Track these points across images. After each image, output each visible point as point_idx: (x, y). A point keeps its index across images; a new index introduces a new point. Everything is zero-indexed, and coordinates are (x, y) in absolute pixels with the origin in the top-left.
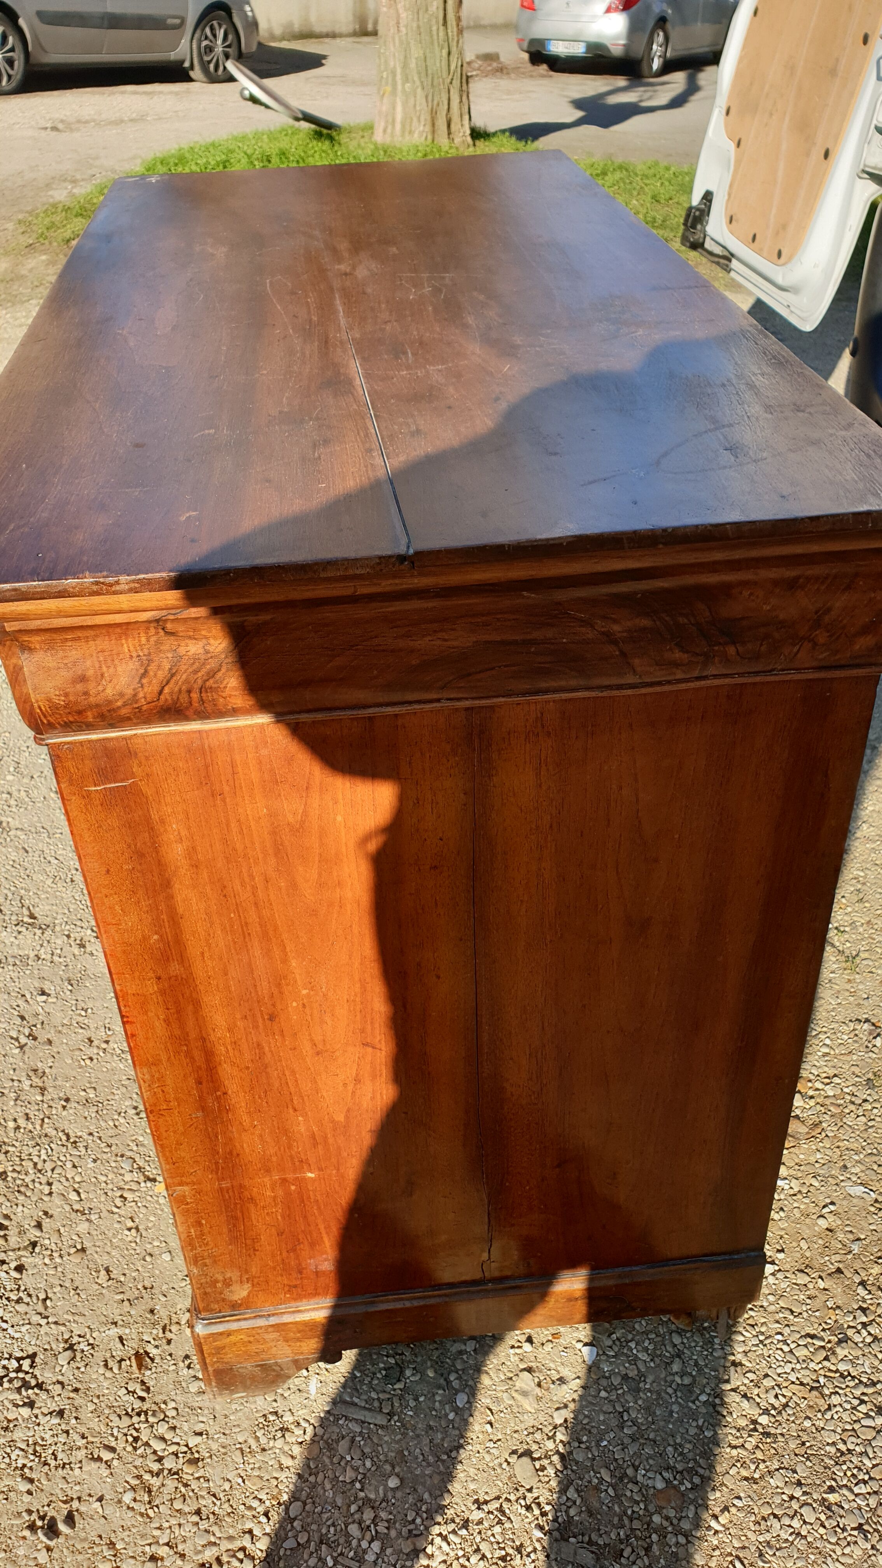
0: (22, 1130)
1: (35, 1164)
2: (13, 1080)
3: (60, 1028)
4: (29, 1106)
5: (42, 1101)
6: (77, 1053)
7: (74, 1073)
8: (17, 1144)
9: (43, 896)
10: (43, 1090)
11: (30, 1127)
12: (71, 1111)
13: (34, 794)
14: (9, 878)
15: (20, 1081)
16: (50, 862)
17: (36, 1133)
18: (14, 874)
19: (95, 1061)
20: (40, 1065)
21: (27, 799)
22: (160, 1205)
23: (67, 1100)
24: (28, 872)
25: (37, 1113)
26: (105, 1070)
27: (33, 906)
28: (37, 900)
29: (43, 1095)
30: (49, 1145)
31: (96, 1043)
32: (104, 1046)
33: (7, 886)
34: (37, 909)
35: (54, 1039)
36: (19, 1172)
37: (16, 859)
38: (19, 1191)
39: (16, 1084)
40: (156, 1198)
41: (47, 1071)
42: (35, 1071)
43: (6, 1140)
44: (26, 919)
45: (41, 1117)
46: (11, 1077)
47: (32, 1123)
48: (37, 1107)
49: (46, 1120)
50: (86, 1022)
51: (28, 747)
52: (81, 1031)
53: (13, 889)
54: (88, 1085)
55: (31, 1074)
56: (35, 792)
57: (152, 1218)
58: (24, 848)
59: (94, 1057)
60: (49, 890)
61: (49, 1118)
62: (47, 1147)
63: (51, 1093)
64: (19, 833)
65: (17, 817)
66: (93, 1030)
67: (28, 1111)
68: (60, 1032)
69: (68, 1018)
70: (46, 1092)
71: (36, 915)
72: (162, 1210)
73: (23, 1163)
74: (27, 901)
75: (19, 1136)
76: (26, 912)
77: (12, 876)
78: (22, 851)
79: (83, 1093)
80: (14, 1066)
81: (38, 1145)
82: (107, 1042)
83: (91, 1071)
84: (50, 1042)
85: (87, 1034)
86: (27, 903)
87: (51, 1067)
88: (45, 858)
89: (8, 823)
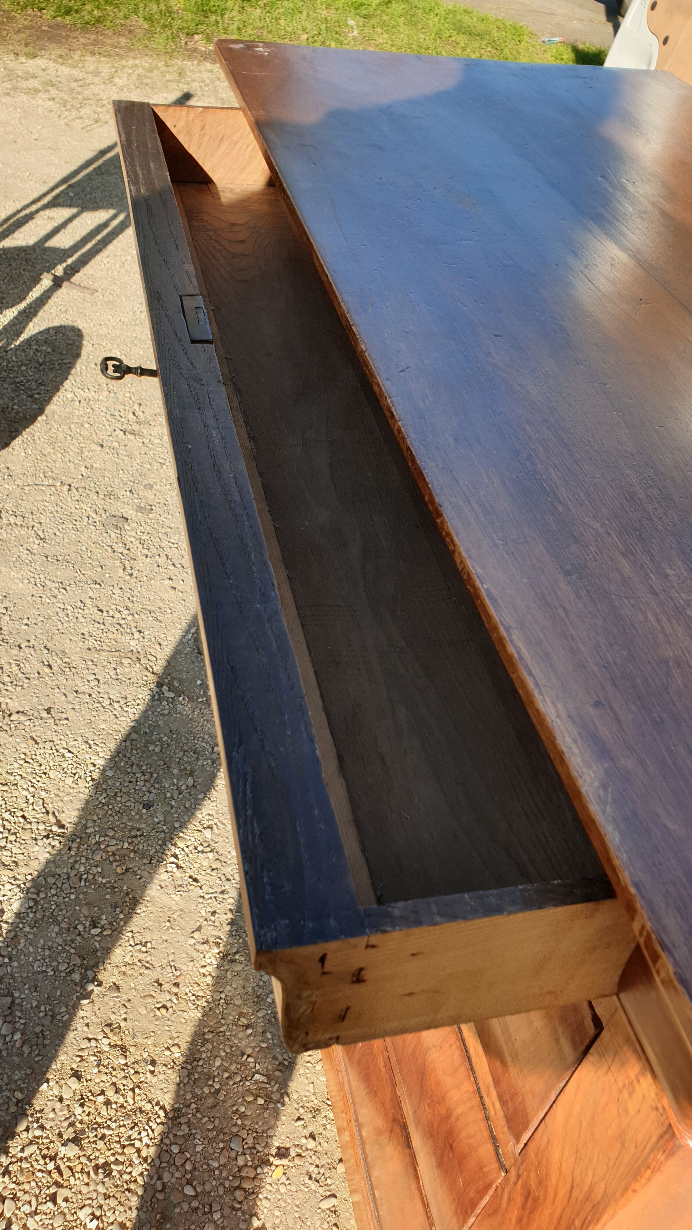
0: (114, 1106)
1: (139, 1151)
2: (89, 1040)
3: (123, 969)
4: (114, 1073)
5: (126, 1064)
6: (150, 1000)
7: (151, 1027)
8: (114, 1125)
9: (65, 799)
10: (124, 1049)
11: (121, 1100)
12: (161, 1077)
13: (27, 668)
14: (24, 775)
15: (97, 1040)
16: (63, 756)
17: (129, 1107)
18: (29, 770)
19: (171, 1010)
20: (113, 1017)
21: (20, 675)
22: (282, 1194)
23: (153, 1063)
24: (43, 767)
25: (125, 1082)
26: (183, 1021)
27: (59, 812)
28: (60, 804)
29: (126, 1057)
30: (148, 1125)
31: (166, 987)
32: (175, 990)
33: (25, 786)
34: (63, 815)
35: (120, 983)
36: (122, 1163)
37: (27, 751)
38: (128, 1190)
39: (93, 1043)
40: (276, 1187)
41: (123, 1024)
42: (109, 1025)
43: (99, 1120)
44: (55, 829)
45: (131, 1086)
46: (85, 1035)
47: (123, 1095)
48: (123, 1074)
49: (137, 1091)
50: (148, 959)
51: (6, 608)
52: (146, 972)
53: (32, 789)
54: (170, 1042)
55: (107, 1030)
56: (27, 666)
57: (277, 1213)
58: (32, 738)
59: (169, 1004)
60: (71, 791)
61: (139, 1087)
62: (147, 1127)
63: (134, 1054)
64: (22, 718)
65: (15, 697)
66: (159, 969)
67: (114, 1080)
68: (124, 973)
69: (128, 956)
70: (128, 1054)
71: (64, 822)
72: (285, 1201)
73: (126, 1151)
74: (50, 805)
75: (112, 1112)
76: (53, 820)
77: (27, 773)
78: (32, 742)
79: (167, 1053)
80: (87, 1021)
81: (136, 1124)
82: (177, 985)
83: (169, 1023)
84: (117, 988)
85: (153, 975)
86: (50, 807)
87: (125, 1019)
88: (58, 751)
89: (7, 704)
